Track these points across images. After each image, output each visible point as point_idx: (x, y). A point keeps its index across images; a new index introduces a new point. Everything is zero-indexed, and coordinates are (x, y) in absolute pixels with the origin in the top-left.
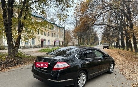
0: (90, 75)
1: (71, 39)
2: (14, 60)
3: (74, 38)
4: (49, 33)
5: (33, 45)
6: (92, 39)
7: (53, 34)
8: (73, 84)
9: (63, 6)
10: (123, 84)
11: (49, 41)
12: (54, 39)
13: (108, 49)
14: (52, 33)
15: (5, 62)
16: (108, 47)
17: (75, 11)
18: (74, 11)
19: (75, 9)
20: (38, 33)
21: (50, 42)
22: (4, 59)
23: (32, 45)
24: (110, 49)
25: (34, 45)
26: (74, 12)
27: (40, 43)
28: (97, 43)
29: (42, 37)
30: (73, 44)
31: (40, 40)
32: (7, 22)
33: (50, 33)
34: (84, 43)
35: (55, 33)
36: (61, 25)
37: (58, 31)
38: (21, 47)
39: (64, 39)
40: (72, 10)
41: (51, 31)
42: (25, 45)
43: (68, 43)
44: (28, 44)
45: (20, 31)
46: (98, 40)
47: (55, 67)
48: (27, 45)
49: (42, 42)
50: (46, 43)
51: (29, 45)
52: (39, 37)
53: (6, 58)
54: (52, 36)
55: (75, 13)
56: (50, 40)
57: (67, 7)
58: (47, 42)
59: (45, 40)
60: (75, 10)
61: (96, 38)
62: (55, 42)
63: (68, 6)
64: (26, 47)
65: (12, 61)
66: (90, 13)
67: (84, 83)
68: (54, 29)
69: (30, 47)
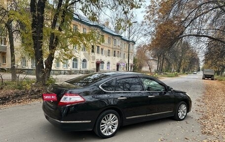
0: (127, 118)
1: (147, 60)
2: (42, 89)
3: (152, 58)
4: (109, 50)
5: (84, 69)
6: (185, 61)
7: (117, 52)
8: (91, 130)
9: (124, 7)
10: (187, 139)
11: (109, 63)
12: (117, 60)
13: (212, 79)
14: (115, 52)
15: (29, 91)
16: (212, 76)
17: (149, 14)
18: (145, 14)
19: (148, 10)
20: (93, 51)
21: (111, 65)
22: (29, 87)
23: (82, 69)
24: (216, 79)
25: (86, 69)
26: (147, 15)
27: (95, 67)
28: (195, 68)
29: (99, 57)
30: (150, 69)
31: (95, 61)
32: (35, 35)
33: (111, 51)
34: (171, 69)
35: (118, 52)
36: (131, 38)
37: (125, 47)
38: (66, 72)
39: (135, 61)
40: (142, 12)
41: (112, 48)
42: (72, 69)
43: (141, 67)
44: (76, 67)
45: (52, 48)
46: (198, 64)
47: (61, 101)
48: (75, 69)
49: (98, 65)
50: (105, 67)
51: (79, 69)
52: (94, 58)
53: (32, 86)
54: (115, 56)
55: (148, 17)
56: (111, 63)
57: (132, 8)
58: (105, 65)
59: (103, 62)
60: (148, 12)
61: (194, 60)
62: (118, 66)
63: (133, 6)
64: (73, 72)
65: (39, 91)
66: (174, 17)
67: (114, 130)
68: (117, 45)
69: (80, 72)
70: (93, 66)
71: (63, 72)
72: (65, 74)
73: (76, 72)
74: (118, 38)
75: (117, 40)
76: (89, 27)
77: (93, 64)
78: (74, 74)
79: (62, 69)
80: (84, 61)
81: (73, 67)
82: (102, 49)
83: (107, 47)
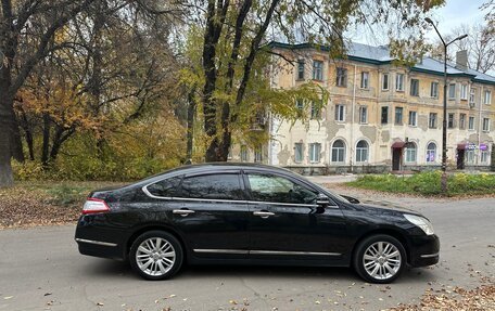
4: (434, 114)
5: (360, 163)
7: (457, 118)
11: (433, 146)
12: (458, 136)
14: (451, 115)
20: (384, 120)
21: (438, 150)
23: (355, 163)
25: (365, 163)
27: (389, 156)
29: (398, 133)
31: (389, 144)
33: (438, 116)
38: (316, 170)
42: (331, 163)
44: (341, 159)
48: (338, 163)
49: (397, 151)
50: (420, 157)
51: (347, 162)
52: (386, 136)
54: (451, 126)
56: (439, 144)
58: (421, 151)
59: (411, 145)
62: (461, 151)
64: (334, 169)
68: (459, 98)
69: (350, 170)
70: (384, 154)
71: (308, 170)
72: (312, 173)
73: (339, 171)
74: (461, 79)
75: (459, 86)
76: (376, 68)
77: (384, 150)
78: (334, 173)
79: (307, 165)
80: (362, 144)
81: (334, 159)
82: (412, 114)
83: (427, 106)
